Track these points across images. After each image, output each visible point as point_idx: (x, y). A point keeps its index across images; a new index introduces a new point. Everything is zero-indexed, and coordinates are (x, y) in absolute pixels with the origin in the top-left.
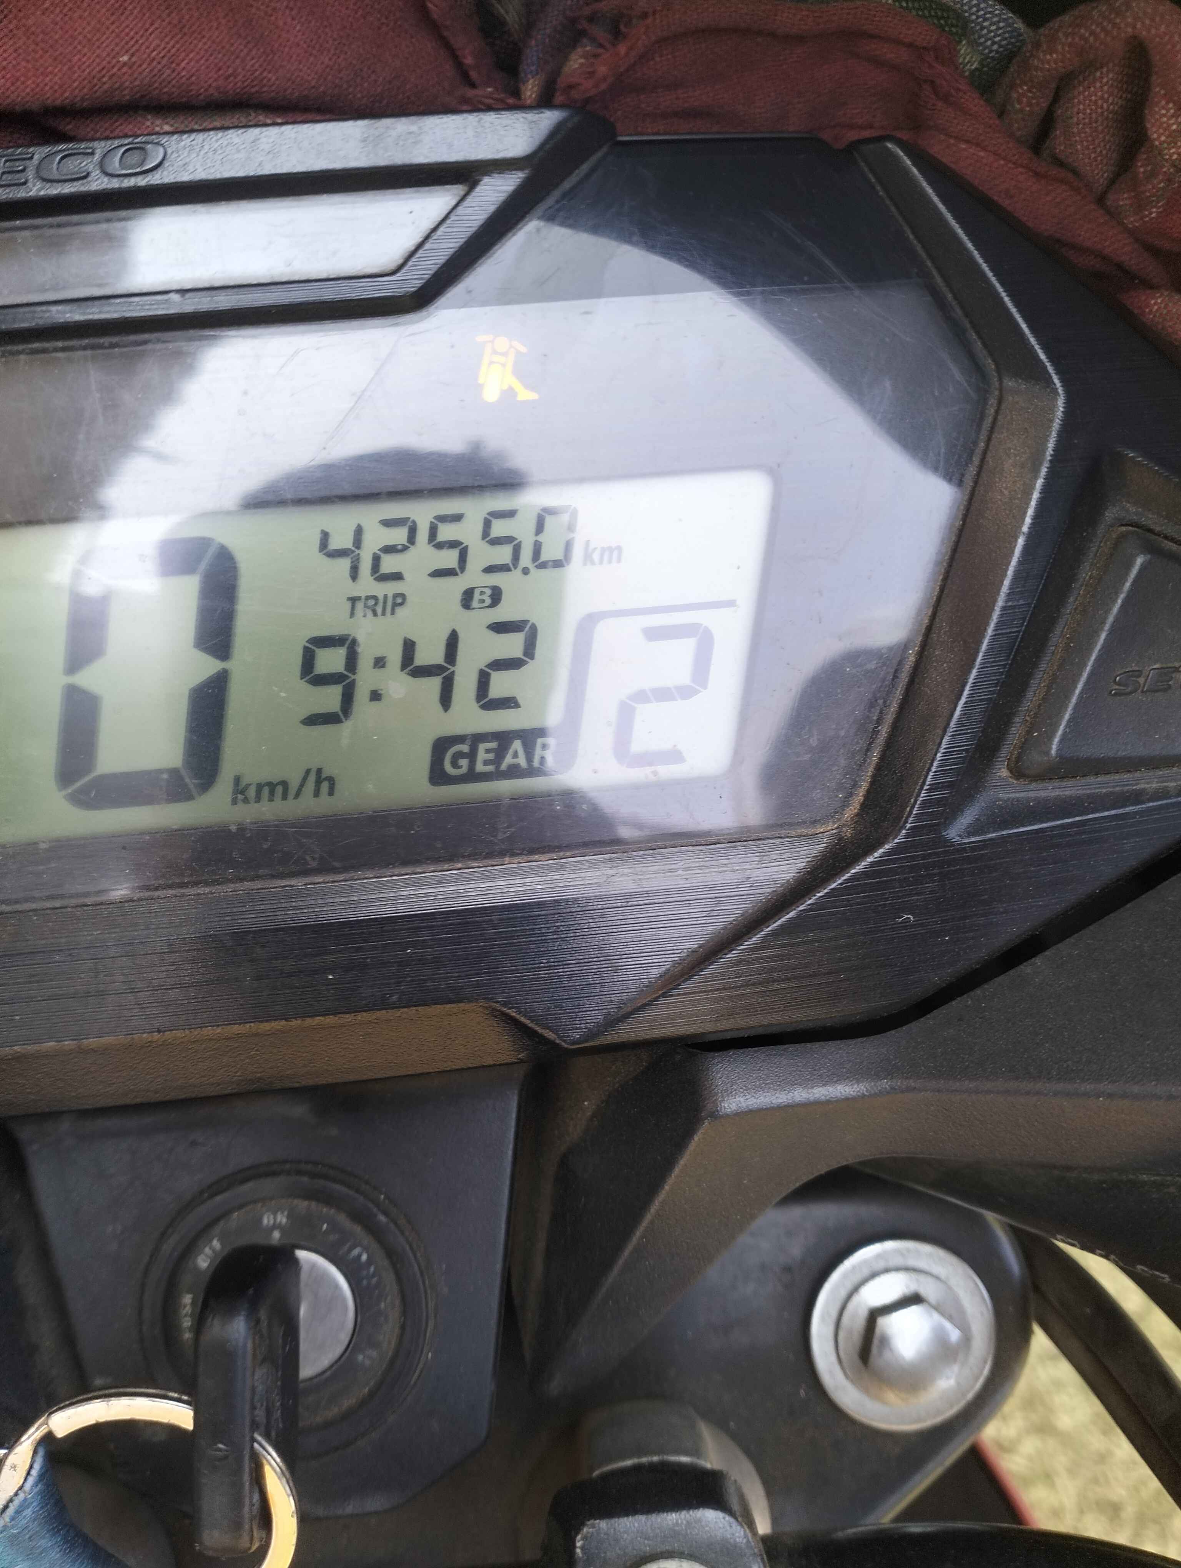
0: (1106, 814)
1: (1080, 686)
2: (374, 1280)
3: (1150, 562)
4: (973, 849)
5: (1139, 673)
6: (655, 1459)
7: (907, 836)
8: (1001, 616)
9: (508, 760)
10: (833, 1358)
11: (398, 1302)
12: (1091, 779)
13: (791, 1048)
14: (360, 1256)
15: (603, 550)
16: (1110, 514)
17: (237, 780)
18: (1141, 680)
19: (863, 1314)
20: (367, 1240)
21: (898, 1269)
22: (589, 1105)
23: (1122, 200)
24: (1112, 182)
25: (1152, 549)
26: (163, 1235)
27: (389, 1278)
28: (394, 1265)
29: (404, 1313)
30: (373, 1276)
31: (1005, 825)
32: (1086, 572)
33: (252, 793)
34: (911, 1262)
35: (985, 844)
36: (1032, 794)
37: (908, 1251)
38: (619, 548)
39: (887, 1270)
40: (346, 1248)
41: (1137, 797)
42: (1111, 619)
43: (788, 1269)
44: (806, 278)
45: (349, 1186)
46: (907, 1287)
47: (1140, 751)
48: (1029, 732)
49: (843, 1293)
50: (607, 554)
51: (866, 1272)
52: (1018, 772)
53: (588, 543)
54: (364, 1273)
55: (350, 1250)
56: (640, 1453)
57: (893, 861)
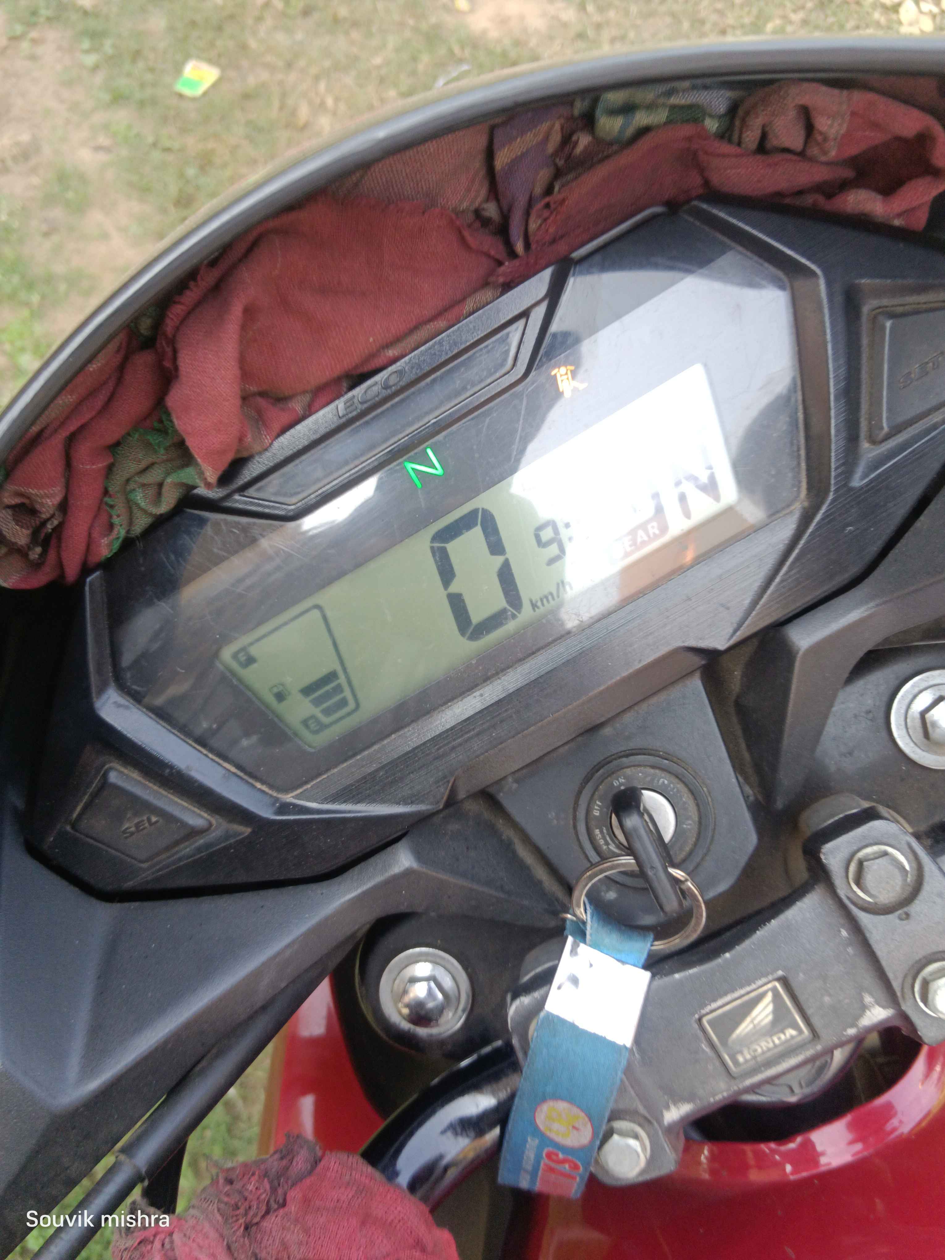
0: (923, 441)
1: (885, 393)
2: (675, 790)
3: (893, 324)
4: (867, 486)
6: (841, 816)
7: (834, 494)
8: (834, 381)
9: (639, 540)
10: (912, 745)
11: (690, 796)
12: (909, 429)
13: (821, 607)
14: (664, 782)
16: (865, 309)
17: (531, 601)
18: (913, 376)
19: (918, 716)
20: (663, 774)
21: (926, 689)
22: (737, 673)
23: (814, 151)
24: (805, 142)
25: (892, 316)
26: (575, 809)
27: (680, 786)
28: (680, 779)
29: (695, 799)
30: (674, 788)
31: (877, 468)
32: (865, 341)
33: (538, 604)
34: (931, 683)
35: (871, 481)
36: (883, 449)
37: (928, 677)
39: (921, 692)
40: (656, 781)
41: (935, 427)
42: (886, 357)
43: (868, 712)
45: (644, 754)
46: (934, 695)
47: (927, 406)
48: (870, 423)
49: (903, 711)
51: (910, 697)
52: (873, 441)
54: (669, 788)
55: (658, 781)
56: (833, 816)
57: (833, 508)
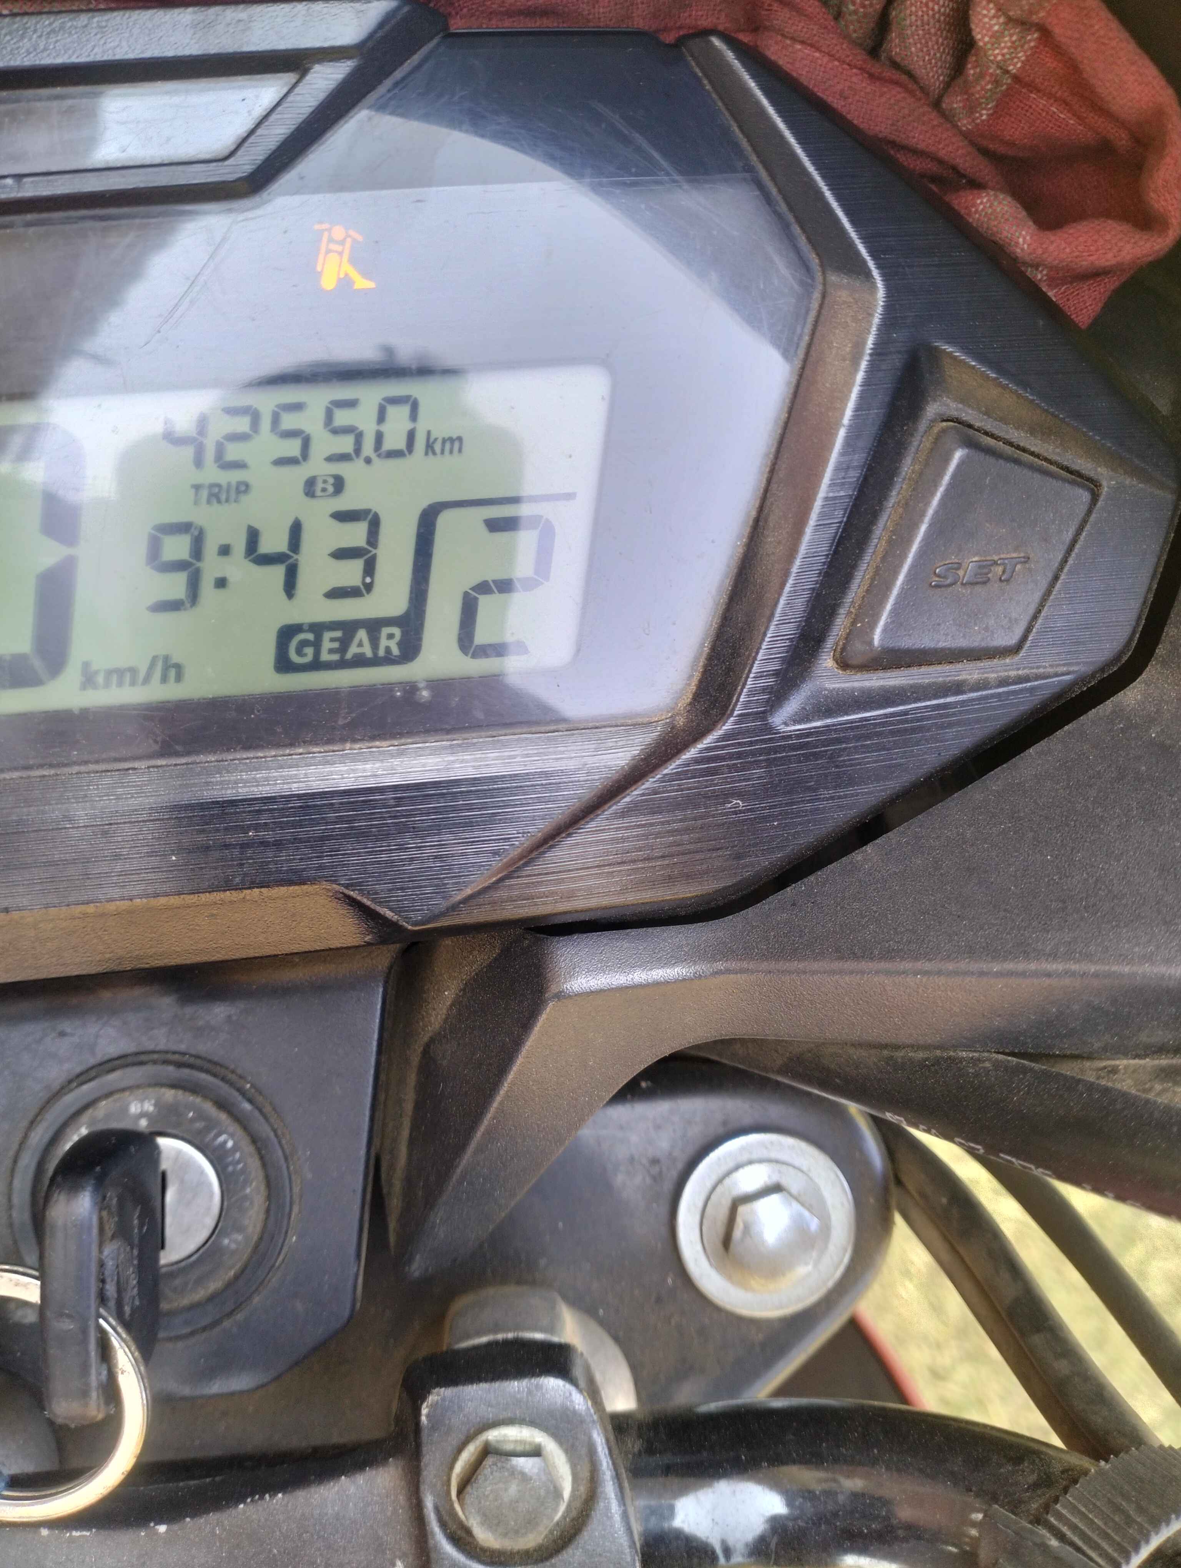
0: (928, 703)
1: (901, 578)
2: (240, 1166)
3: (968, 456)
4: (798, 737)
5: (959, 566)
6: (510, 1336)
7: (736, 723)
8: (823, 506)
9: (353, 650)
10: (699, 1247)
11: (263, 1187)
12: (914, 670)
13: (633, 932)
14: (225, 1142)
15: (444, 441)
16: (932, 410)
17: (86, 665)
18: (961, 573)
19: (726, 1203)
20: (233, 1127)
21: (761, 1161)
22: (449, 995)
23: (955, 103)
24: (948, 85)
25: (971, 444)
26: (33, 1123)
27: (254, 1163)
28: (259, 1150)
29: (269, 1198)
30: (238, 1162)
31: (829, 712)
32: (908, 466)
33: (100, 679)
34: (773, 1155)
35: (810, 731)
36: (856, 685)
37: (772, 1143)
38: (460, 439)
39: (750, 1162)
40: (212, 1135)
41: (958, 688)
42: (930, 512)
43: (655, 1161)
44: (633, 170)
45: (215, 1075)
46: (769, 1177)
47: (962, 643)
48: (853, 623)
49: (709, 1184)
50: (448, 446)
51: (731, 1164)
52: (844, 664)
53: (429, 433)
54: (230, 1159)
55: (215, 1136)
56: (496, 1329)
57: (723, 748)
